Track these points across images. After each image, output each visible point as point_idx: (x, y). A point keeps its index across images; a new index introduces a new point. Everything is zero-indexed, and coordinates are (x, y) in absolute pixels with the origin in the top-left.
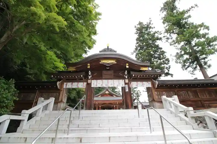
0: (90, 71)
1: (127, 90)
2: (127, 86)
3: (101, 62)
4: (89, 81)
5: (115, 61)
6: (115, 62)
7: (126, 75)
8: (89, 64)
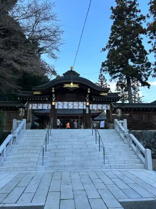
0: (54, 94)
1: (87, 112)
2: (87, 108)
3: (65, 86)
4: (53, 103)
5: (78, 86)
7: (87, 98)
8: (53, 88)
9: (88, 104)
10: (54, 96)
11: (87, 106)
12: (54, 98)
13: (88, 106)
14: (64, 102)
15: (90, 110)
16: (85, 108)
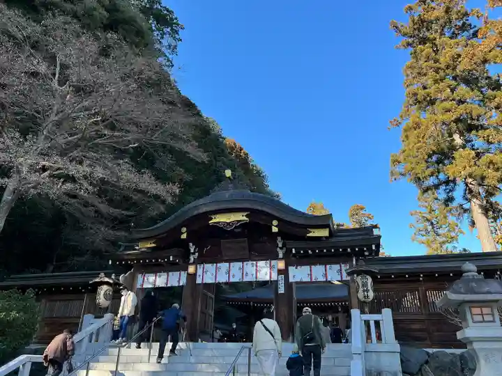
0: (191, 244)
1: (282, 290)
2: (281, 278)
3: (213, 220)
5: (247, 216)
6: (245, 218)
7: (281, 248)
8: (184, 230)
9: (281, 265)
10: (192, 251)
11: (280, 272)
12: (194, 253)
13: (284, 272)
14: (219, 265)
15: (288, 286)
16: (274, 277)
